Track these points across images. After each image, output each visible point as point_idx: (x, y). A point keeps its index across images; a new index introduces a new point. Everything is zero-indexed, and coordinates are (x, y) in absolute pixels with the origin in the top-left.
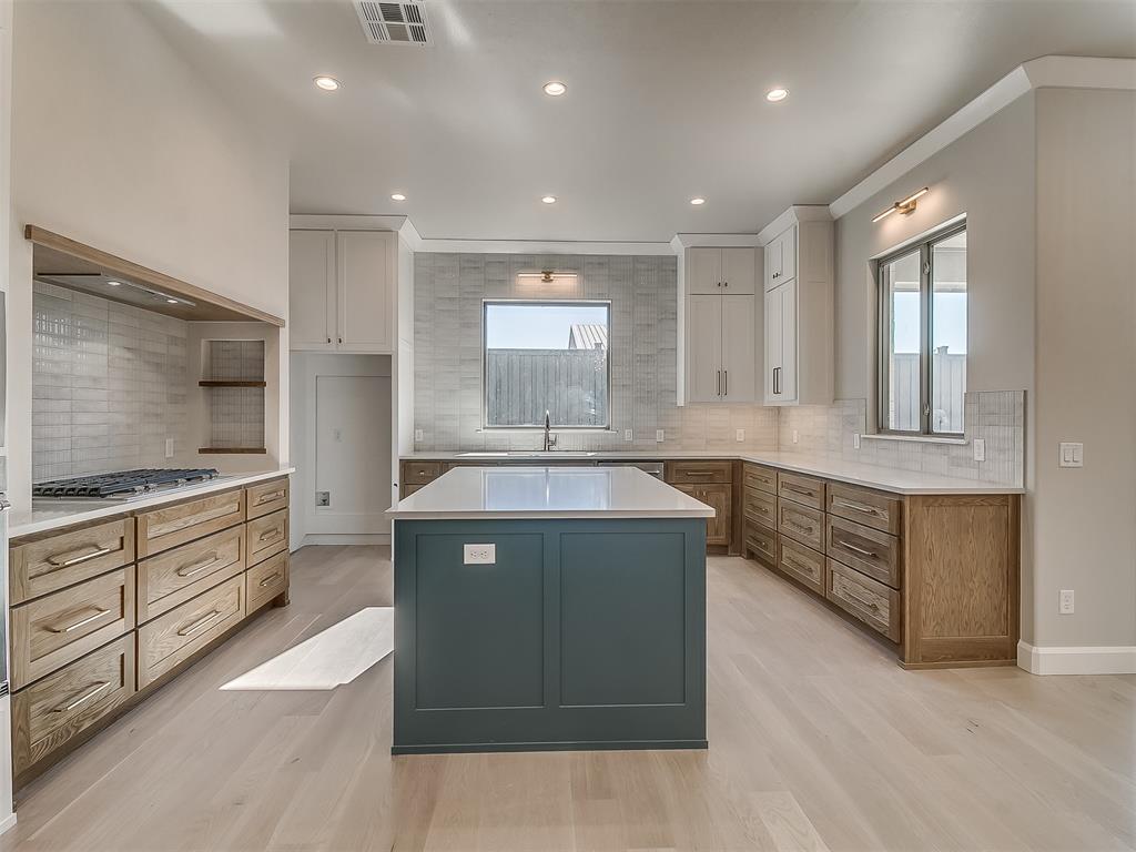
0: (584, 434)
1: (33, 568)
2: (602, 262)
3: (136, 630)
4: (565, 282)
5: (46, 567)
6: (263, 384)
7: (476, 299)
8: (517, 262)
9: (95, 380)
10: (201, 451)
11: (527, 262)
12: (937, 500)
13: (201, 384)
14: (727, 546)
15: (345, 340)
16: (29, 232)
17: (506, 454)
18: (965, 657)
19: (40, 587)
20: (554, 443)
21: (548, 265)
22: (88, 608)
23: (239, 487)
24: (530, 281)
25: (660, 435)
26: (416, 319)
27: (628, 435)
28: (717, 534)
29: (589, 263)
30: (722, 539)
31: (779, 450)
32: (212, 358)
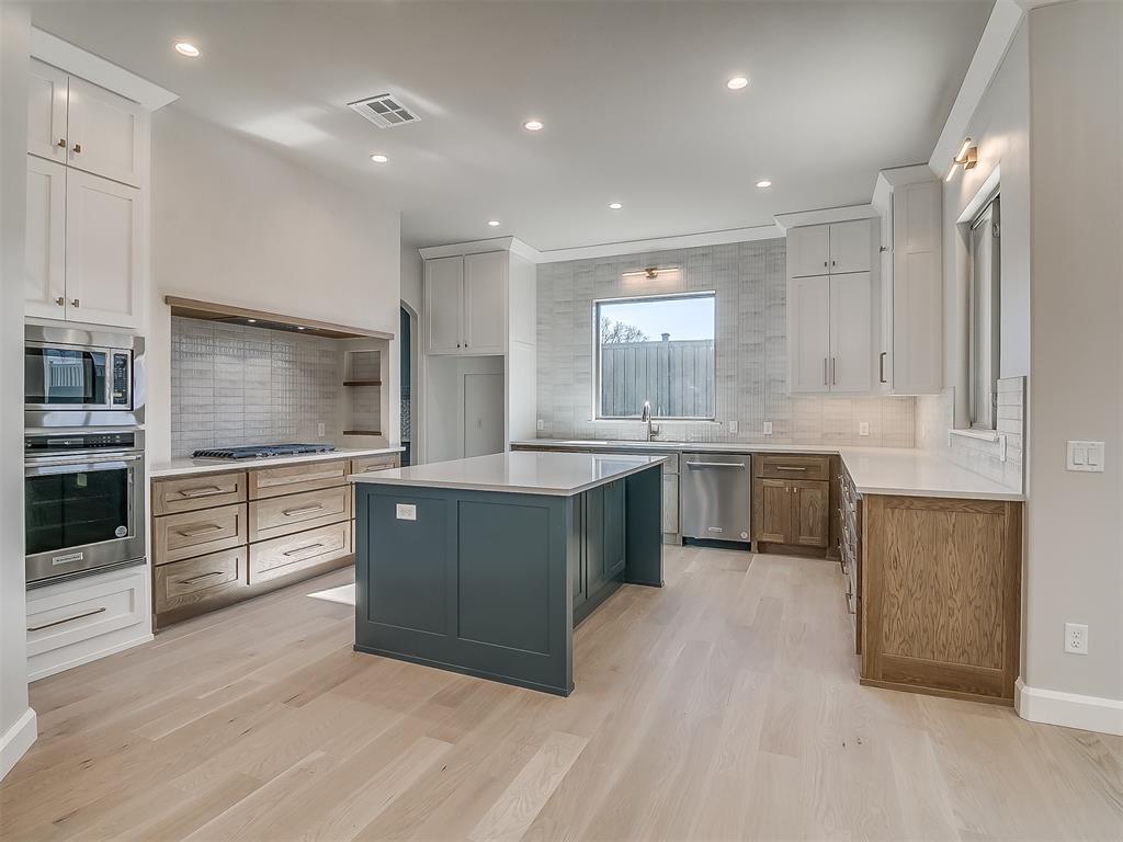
0: (687, 425)
1: (169, 496)
2: (707, 253)
3: (248, 545)
4: (669, 277)
5: (179, 496)
6: (379, 383)
7: (587, 301)
8: (623, 263)
9: (261, 383)
10: (345, 433)
11: (632, 262)
12: (903, 503)
13: (345, 384)
14: (825, 549)
15: (470, 345)
16: (167, 300)
17: (605, 443)
18: (939, 684)
19: (174, 508)
20: (656, 433)
21: (651, 263)
22: (210, 526)
23: (347, 458)
24: (635, 280)
25: (768, 428)
26: (538, 323)
27: (733, 426)
28: (811, 534)
29: (692, 256)
30: (816, 540)
31: (914, 447)
32: (353, 365)
